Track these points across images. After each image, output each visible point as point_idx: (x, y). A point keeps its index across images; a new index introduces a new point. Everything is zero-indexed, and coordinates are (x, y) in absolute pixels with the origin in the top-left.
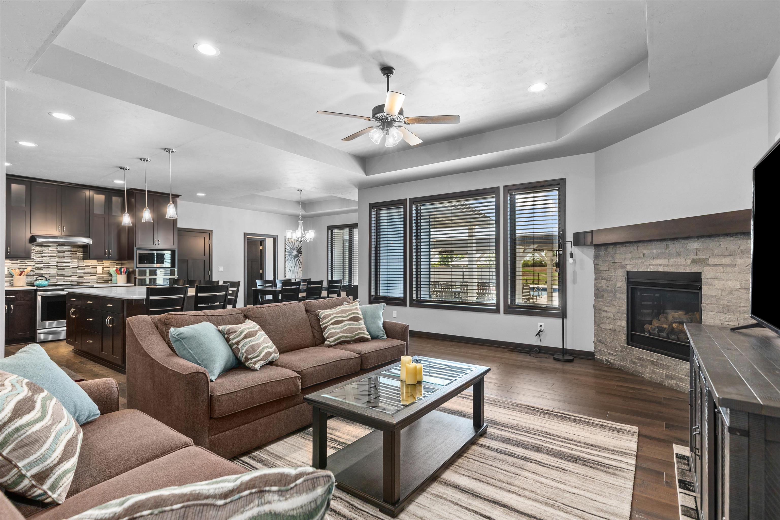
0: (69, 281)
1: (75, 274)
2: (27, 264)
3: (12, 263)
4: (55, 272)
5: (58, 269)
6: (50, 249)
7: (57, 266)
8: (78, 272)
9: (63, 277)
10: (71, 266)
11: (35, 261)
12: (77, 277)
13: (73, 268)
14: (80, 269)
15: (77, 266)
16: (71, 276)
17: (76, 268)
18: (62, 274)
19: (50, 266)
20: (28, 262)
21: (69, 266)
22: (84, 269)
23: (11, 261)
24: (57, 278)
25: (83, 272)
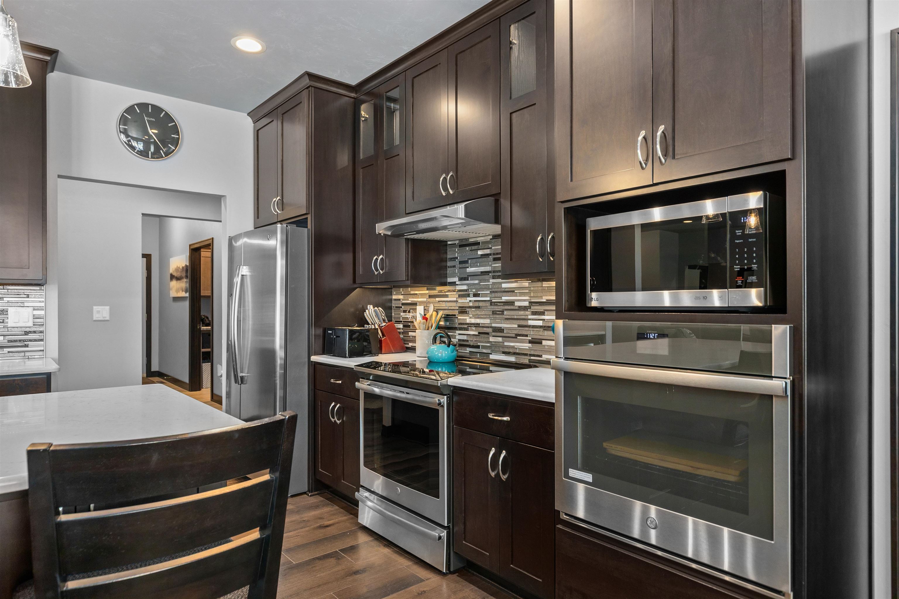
0: (515, 354)
1: (524, 331)
2: (447, 296)
3: (430, 296)
4: (487, 321)
5: (494, 313)
6: (480, 252)
7: (492, 303)
8: (531, 323)
9: (500, 339)
10: (517, 304)
11: (458, 288)
12: (530, 342)
13: (521, 308)
14: (534, 313)
15: (526, 304)
16: (517, 335)
17: (525, 308)
18: (501, 330)
19: (481, 304)
20: (449, 291)
21: (512, 303)
22: (542, 313)
23: (427, 292)
24: (492, 339)
25: (540, 323)
